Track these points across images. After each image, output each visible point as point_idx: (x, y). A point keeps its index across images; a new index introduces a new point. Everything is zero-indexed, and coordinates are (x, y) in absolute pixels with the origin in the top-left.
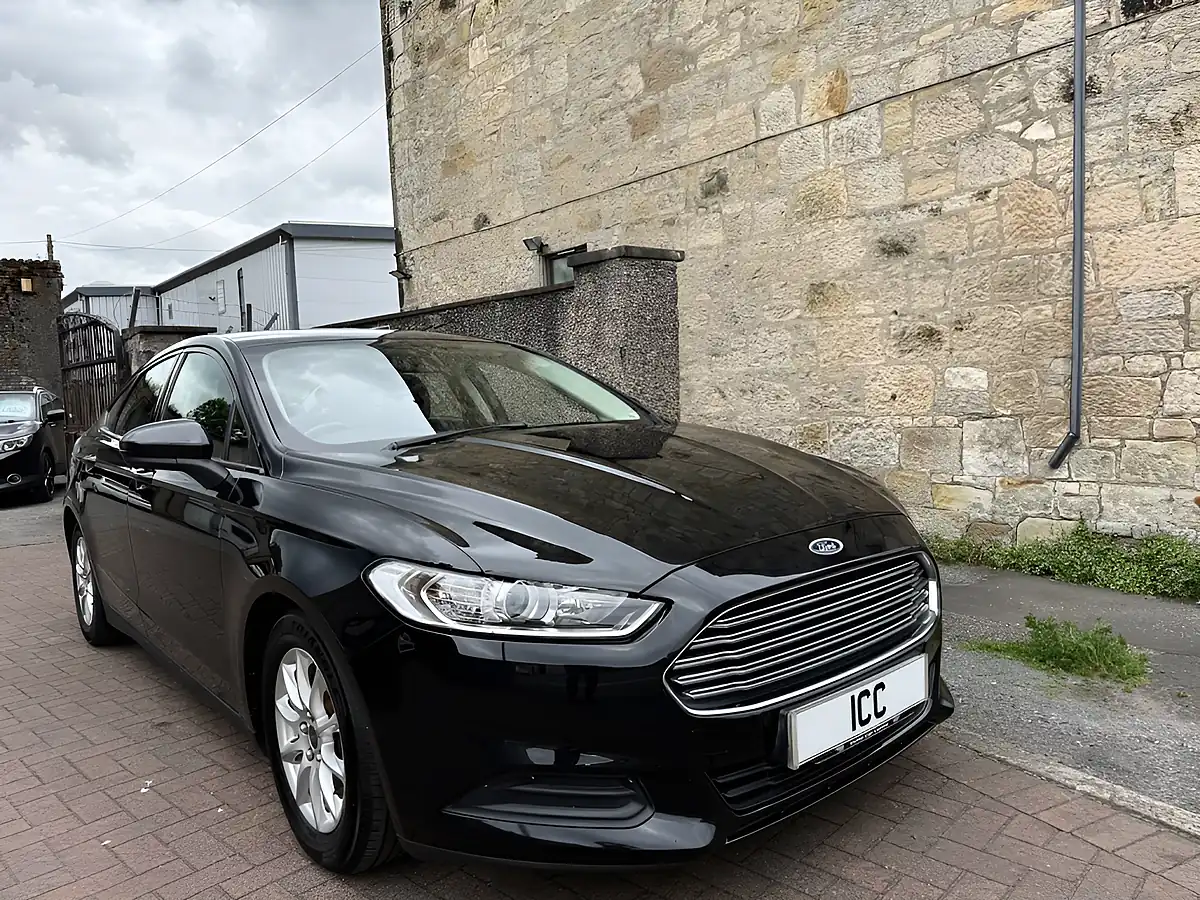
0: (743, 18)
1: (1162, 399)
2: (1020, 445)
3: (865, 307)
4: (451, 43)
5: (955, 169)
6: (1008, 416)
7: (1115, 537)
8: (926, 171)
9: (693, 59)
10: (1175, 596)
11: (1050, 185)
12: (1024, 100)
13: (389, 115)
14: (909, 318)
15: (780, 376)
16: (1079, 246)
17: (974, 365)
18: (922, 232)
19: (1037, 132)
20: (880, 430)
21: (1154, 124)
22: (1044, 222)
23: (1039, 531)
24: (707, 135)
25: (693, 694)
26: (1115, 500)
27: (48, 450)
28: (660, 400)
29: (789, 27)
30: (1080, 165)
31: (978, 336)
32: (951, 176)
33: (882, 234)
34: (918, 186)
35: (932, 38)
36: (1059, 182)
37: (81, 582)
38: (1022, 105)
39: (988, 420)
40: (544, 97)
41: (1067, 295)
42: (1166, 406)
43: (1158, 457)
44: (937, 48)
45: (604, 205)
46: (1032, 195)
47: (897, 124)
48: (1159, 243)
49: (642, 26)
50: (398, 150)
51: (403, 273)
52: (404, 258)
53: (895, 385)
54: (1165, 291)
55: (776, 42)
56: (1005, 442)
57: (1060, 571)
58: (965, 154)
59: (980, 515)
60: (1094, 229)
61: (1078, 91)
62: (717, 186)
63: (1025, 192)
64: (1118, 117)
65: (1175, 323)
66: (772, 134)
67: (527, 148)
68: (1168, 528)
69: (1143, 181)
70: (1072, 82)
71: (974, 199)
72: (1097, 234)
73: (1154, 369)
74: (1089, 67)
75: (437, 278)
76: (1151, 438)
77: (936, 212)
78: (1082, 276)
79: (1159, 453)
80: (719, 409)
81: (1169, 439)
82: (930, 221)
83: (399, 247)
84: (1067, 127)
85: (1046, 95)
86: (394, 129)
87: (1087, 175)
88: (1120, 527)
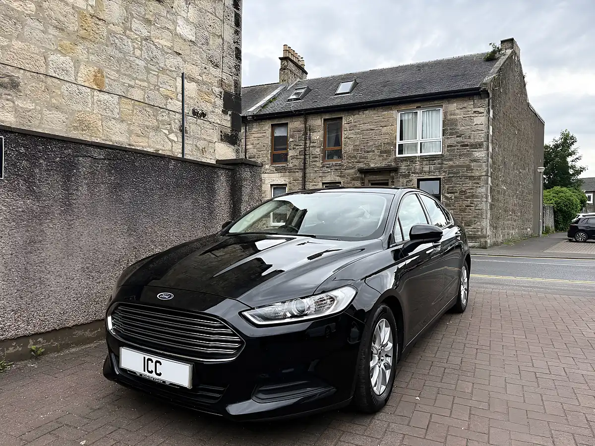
5: (148, 138)
8: (137, 134)
12: (169, 125)
19: (173, 137)
21: (199, 149)
29: (71, 28)
34: (134, 138)
35: (140, 83)
47: (126, 109)
58: (151, 134)
61: (183, 130)
62: (10, 85)
66: (58, 77)
70: (181, 126)
84: (180, 139)
85: (176, 126)
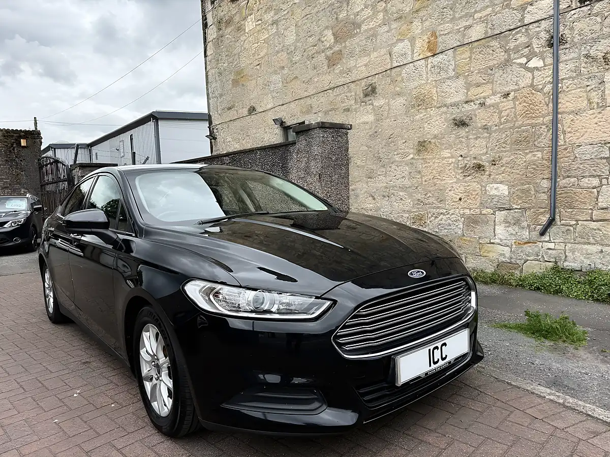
0: (384, 5)
1: (597, 200)
2: (525, 224)
3: (446, 153)
4: (237, 19)
5: (492, 83)
6: (519, 209)
7: (573, 271)
8: (477, 83)
9: (359, 26)
10: (603, 301)
11: (541, 90)
12: (528, 47)
13: (206, 56)
14: (468, 159)
15: (403, 188)
16: (555, 122)
17: (501, 183)
18: (476, 116)
19: (535, 63)
20: (453, 216)
21: (594, 59)
22: (538, 110)
23: (534, 267)
24: (366, 65)
25: (347, 348)
26: (573, 251)
27: (34, 226)
28: (339, 200)
29: (408, 9)
30: (556, 80)
31: (504, 168)
32: (490, 86)
33: (455, 116)
34: (473, 91)
35: (480, 15)
36: (545, 89)
37: (47, 291)
38: (527, 49)
39: (508, 211)
40: (284, 46)
41: (549, 147)
42: (600, 204)
43: (595, 230)
44: (482, 20)
45: (313, 101)
46: (531, 95)
47: (463, 59)
48: (596, 120)
49: (333, 9)
50: (209, 73)
51: (212, 136)
52: (213, 129)
53: (461, 193)
54: (599, 145)
55: (401, 18)
56: (517, 222)
57: (545, 288)
58: (496, 75)
59: (504, 260)
60: (563, 113)
61: (555, 42)
62: (371, 91)
63: (528, 94)
64: (575, 55)
65: (605, 161)
66: (399, 65)
67: (275, 72)
68: (600, 266)
69: (589, 88)
70: (552, 37)
71: (502, 98)
72: (564, 115)
73: (594, 185)
74: (561, 30)
75: (229, 139)
76: (592, 220)
77: (482, 104)
78: (557, 137)
79: (595, 228)
80: (371, 205)
81: (601, 221)
82: (480, 109)
83: (210, 123)
84: (549, 60)
85: (538, 45)
86: (208, 63)
87: (560, 85)
88: (575, 265)
